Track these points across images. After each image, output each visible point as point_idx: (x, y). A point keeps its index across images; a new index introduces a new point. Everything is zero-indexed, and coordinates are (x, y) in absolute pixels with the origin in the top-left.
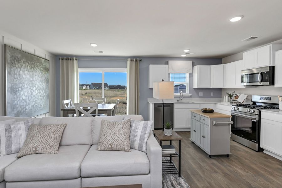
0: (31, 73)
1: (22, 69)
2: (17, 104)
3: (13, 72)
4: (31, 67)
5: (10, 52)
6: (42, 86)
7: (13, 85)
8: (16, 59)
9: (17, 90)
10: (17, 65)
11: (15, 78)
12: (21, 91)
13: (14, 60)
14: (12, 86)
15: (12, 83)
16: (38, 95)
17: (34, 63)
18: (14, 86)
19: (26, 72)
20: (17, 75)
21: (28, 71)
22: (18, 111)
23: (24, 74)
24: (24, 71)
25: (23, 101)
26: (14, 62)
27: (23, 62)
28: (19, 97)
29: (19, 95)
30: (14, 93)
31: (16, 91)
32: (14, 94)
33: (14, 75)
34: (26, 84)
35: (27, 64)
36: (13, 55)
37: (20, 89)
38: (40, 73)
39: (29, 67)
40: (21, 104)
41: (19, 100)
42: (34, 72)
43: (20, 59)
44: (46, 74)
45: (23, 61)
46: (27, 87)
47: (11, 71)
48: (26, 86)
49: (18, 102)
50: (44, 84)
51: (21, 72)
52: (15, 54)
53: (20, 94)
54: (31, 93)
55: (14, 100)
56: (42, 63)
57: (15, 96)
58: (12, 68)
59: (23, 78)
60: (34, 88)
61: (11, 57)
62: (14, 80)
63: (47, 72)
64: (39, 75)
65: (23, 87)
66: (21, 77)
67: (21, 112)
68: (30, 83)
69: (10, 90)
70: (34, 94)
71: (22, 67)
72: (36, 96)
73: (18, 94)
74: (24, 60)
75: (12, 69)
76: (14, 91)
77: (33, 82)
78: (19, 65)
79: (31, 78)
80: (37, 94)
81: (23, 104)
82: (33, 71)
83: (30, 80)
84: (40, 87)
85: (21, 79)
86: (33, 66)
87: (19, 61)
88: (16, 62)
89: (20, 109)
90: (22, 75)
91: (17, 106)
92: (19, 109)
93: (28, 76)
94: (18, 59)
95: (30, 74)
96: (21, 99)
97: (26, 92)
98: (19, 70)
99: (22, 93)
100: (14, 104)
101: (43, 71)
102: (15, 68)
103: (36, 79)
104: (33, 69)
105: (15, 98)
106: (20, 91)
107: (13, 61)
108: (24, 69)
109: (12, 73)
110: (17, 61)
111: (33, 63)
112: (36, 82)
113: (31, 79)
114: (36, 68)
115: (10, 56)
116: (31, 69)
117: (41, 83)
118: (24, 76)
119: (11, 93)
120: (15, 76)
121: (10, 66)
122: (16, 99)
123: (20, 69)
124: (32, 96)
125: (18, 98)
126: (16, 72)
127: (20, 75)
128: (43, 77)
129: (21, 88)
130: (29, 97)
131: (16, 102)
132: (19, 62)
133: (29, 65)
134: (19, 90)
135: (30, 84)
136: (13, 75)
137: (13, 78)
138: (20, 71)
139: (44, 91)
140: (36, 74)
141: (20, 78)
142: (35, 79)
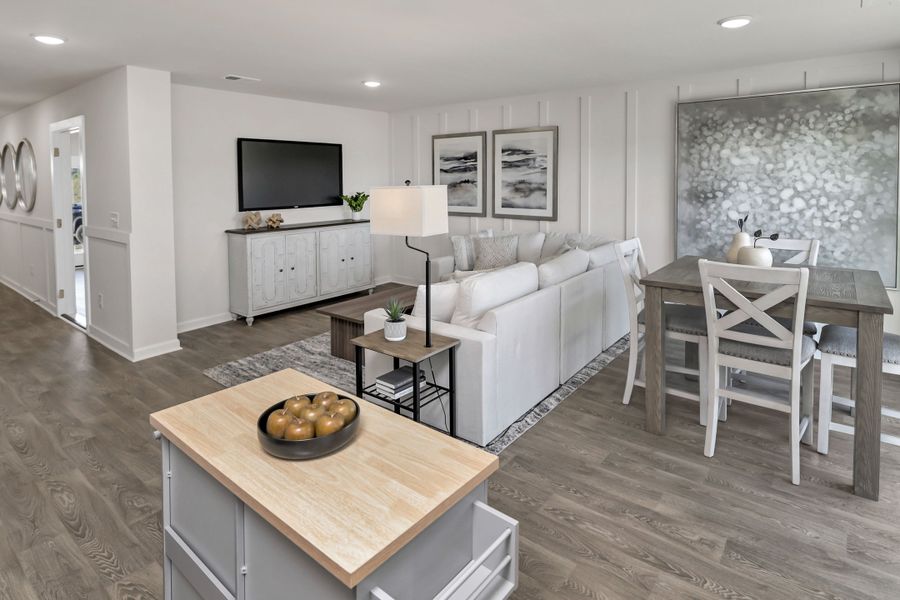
0: (769, 151)
1: (730, 143)
2: (710, 230)
3: (698, 156)
4: (768, 131)
5: (687, 114)
6: (839, 187)
7: (695, 184)
8: (707, 126)
9: (710, 195)
10: (710, 140)
11: (702, 169)
12: (724, 199)
13: (700, 129)
14: (692, 187)
15: (693, 181)
16: (808, 214)
17: (790, 117)
18: (699, 188)
19: (745, 150)
20: (709, 161)
21: (757, 145)
22: (710, 246)
23: (738, 156)
24: (739, 148)
25: (730, 225)
26: (701, 134)
27: (732, 126)
28: (716, 212)
29: (715, 209)
30: (700, 202)
31: (707, 198)
32: (699, 205)
33: (700, 163)
34: (747, 182)
35: (751, 127)
36: (697, 117)
37: (720, 194)
38: (828, 143)
39: (757, 135)
40: (723, 231)
41: (714, 221)
42: (786, 145)
43: (720, 122)
44: (871, 138)
45: (735, 124)
46: (750, 190)
47: (691, 154)
48: (743, 186)
49: (710, 224)
50: (849, 178)
51: (725, 152)
52: (705, 113)
53: (720, 205)
54: (766, 207)
55: (698, 217)
56: (837, 105)
57: (703, 211)
58: (693, 147)
59: (733, 166)
60: (787, 194)
61: (690, 125)
62: (698, 174)
63: (877, 134)
64: (818, 149)
65: (731, 190)
66: (724, 163)
67: (721, 250)
68: (765, 176)
69: (685, 195)
70: (784, 208)
71: (731, 139)
72: (796, 217)
73: (713, 206)
74: (736, 120)
75: (693, 151)
76: (699, 197)
77: (782, 174)
78: (719, 136)
79: (770, 162)
80: (801, 212)
81: (729, 232)
82: (780, 143)
83: (765, 170)
84: (823, 188)
85: (725, 169)
86: (780, 127)
87: (716, 126)
88: (706, 132)
89: (720, 243)
90: (728, 160)
91: (709, 233)
92: (713, 241)
93: (755, 160)
94: (714, 122)
95: (764, 153)
96: (723, 218)
97: (742, 202)
98: (716, 148)
99: (726, 204)
100: (698, 226)
101: (843, 132)
102: (703, 146)
103: (796, 162)
104: (778, 137)
105: (700, 214)
106: (718, 200)
107: (697, 133)
108: (738, 142)
109: (694, 158)
110: (709, 129)
111: (782, 117)
112: (796, 172)
113: (770, 167)
114: (798, 131)
115: (688, 123)
116: (770, 137)
117: (827, 175)
118: (736, 161)
119: (691, 203)
120: (705, 164)
121: (689, 144)
122: (704, 217)
123: (722, 145)
124: (775, 214)
125: (713, 217)
126: (705, 155)
127: (719, 159)
128: (846, 155)
129: (725, 191)
130: (759, 218)
131: (703, 223)
132: (716, 131)
133: (761, 128)
134: (715, 197)
135: (761, 180)
136: (696, 162)
137: (697, 170)
138: (719, 152)
139: (850, 204)
140: (798, 147)
141: (721, 167)
142: (790, 163)
